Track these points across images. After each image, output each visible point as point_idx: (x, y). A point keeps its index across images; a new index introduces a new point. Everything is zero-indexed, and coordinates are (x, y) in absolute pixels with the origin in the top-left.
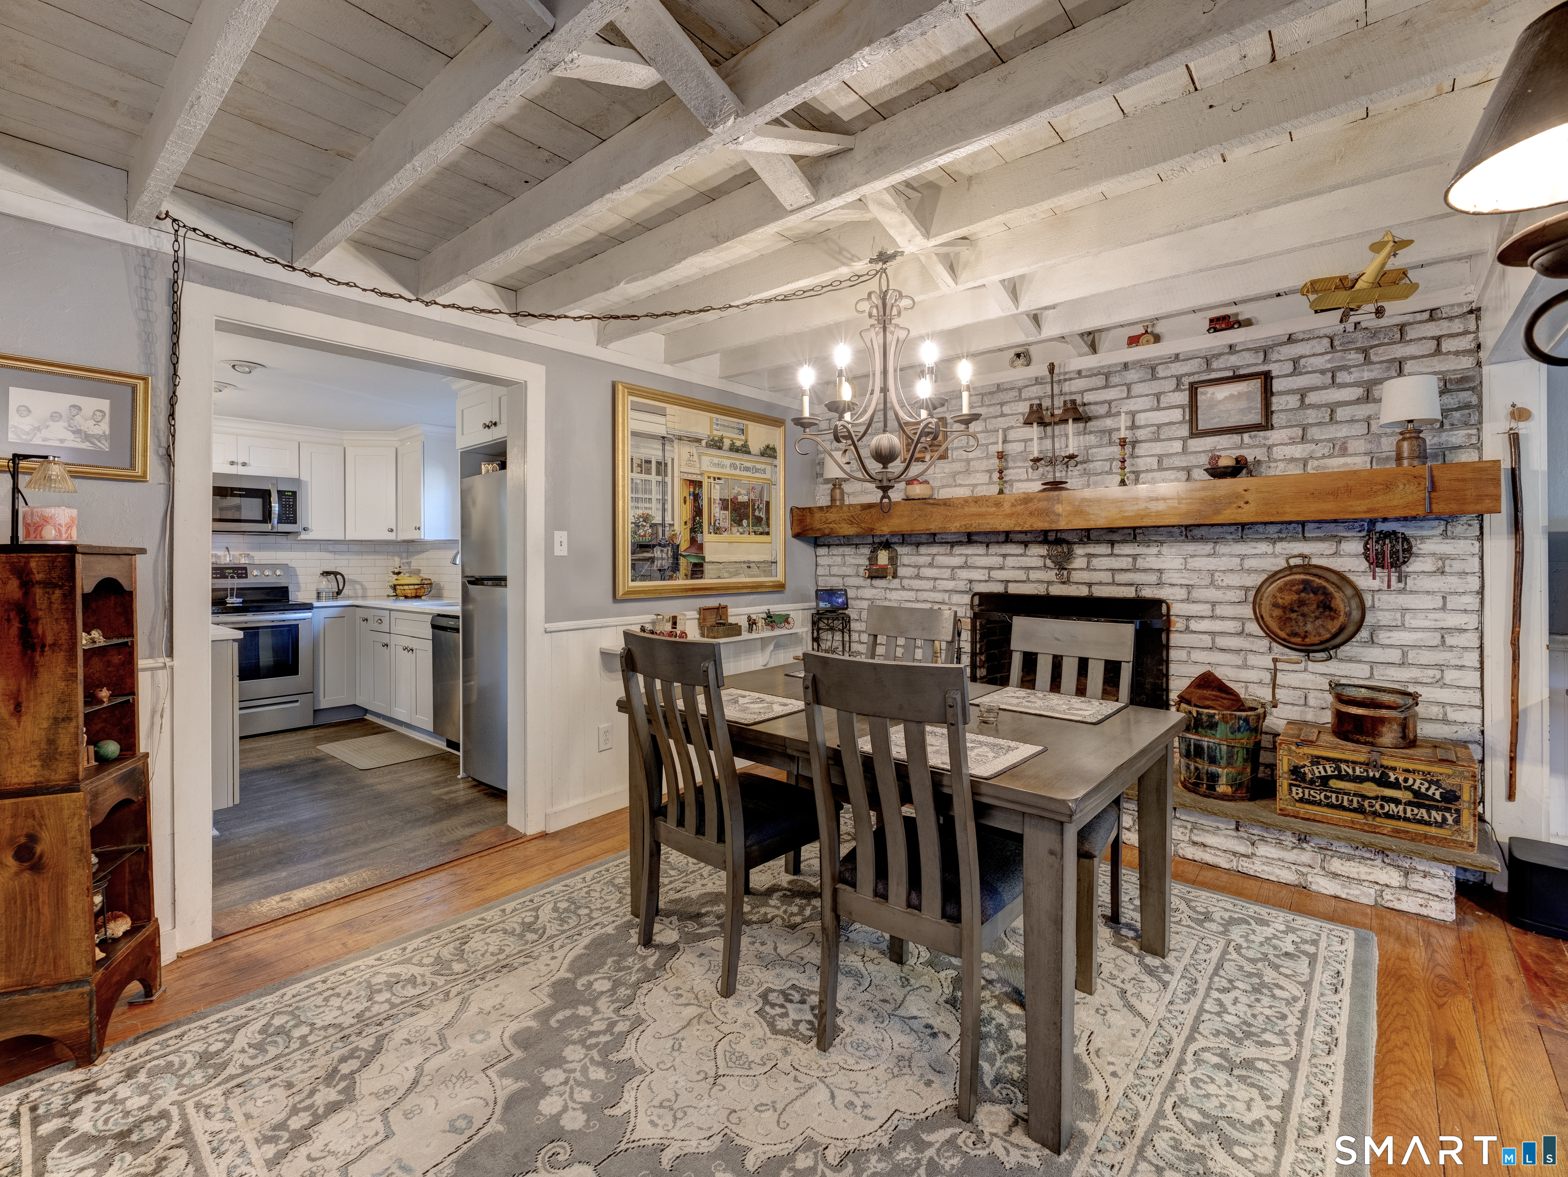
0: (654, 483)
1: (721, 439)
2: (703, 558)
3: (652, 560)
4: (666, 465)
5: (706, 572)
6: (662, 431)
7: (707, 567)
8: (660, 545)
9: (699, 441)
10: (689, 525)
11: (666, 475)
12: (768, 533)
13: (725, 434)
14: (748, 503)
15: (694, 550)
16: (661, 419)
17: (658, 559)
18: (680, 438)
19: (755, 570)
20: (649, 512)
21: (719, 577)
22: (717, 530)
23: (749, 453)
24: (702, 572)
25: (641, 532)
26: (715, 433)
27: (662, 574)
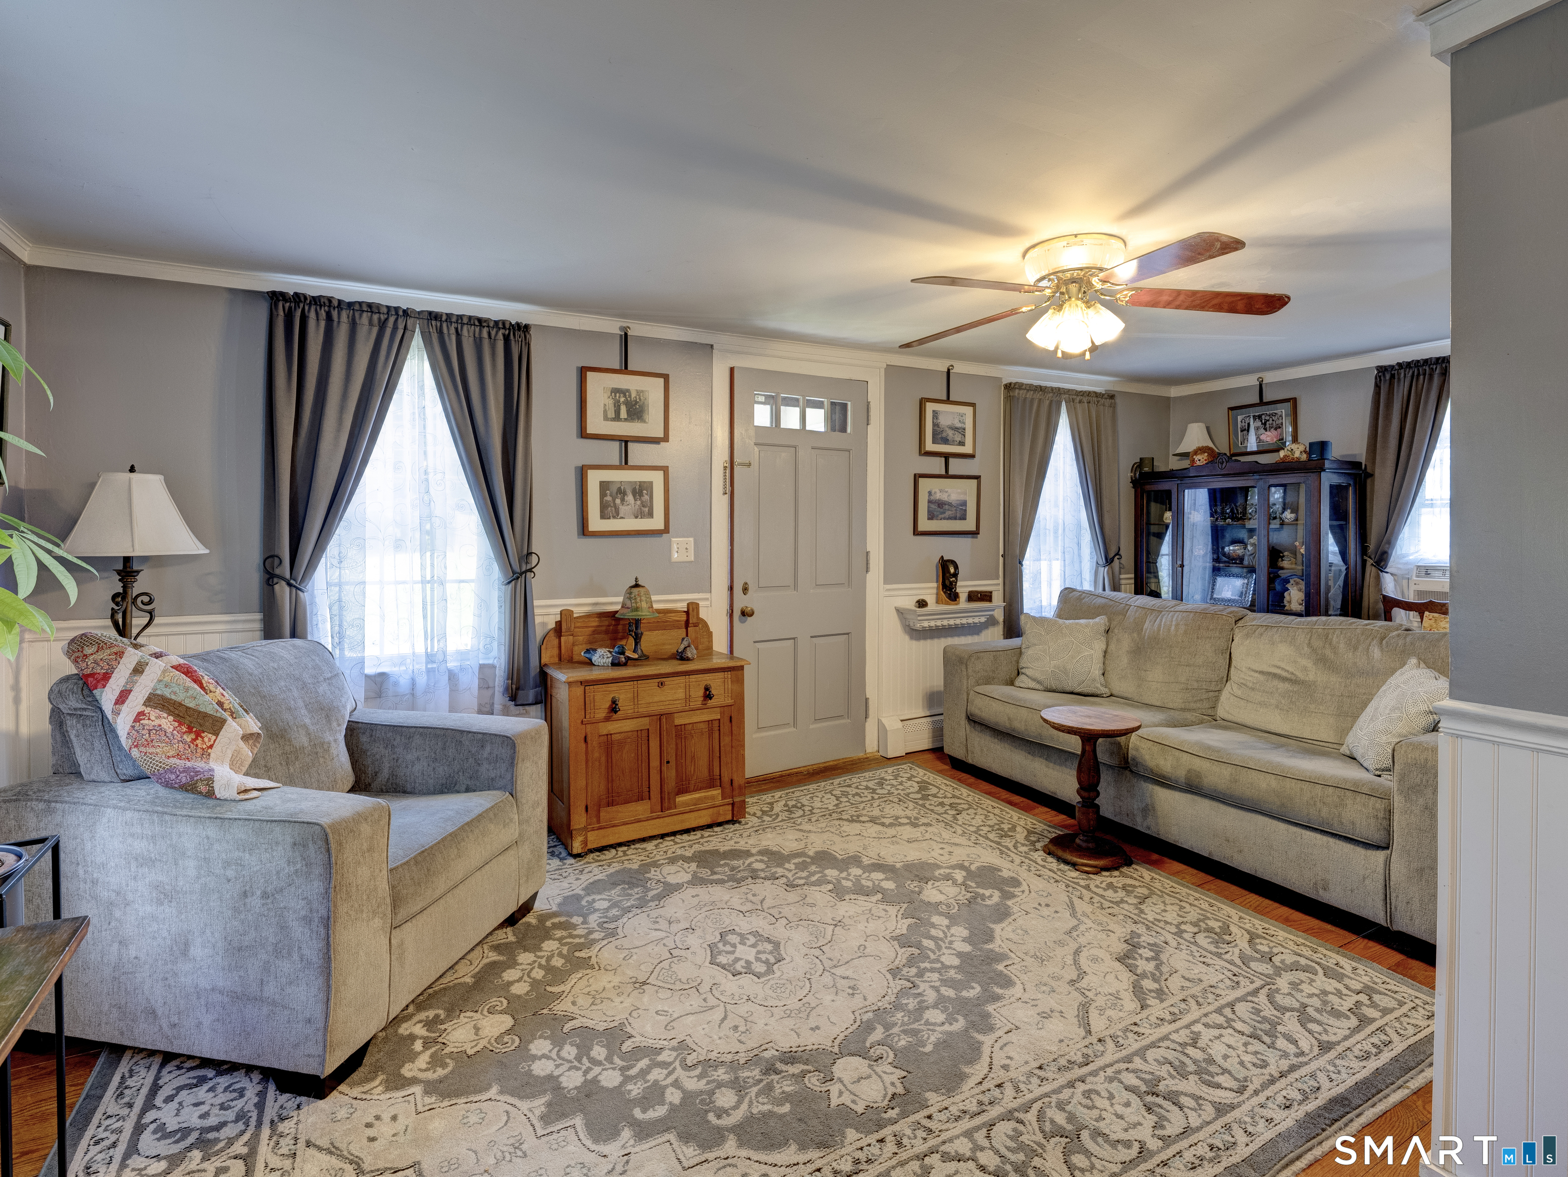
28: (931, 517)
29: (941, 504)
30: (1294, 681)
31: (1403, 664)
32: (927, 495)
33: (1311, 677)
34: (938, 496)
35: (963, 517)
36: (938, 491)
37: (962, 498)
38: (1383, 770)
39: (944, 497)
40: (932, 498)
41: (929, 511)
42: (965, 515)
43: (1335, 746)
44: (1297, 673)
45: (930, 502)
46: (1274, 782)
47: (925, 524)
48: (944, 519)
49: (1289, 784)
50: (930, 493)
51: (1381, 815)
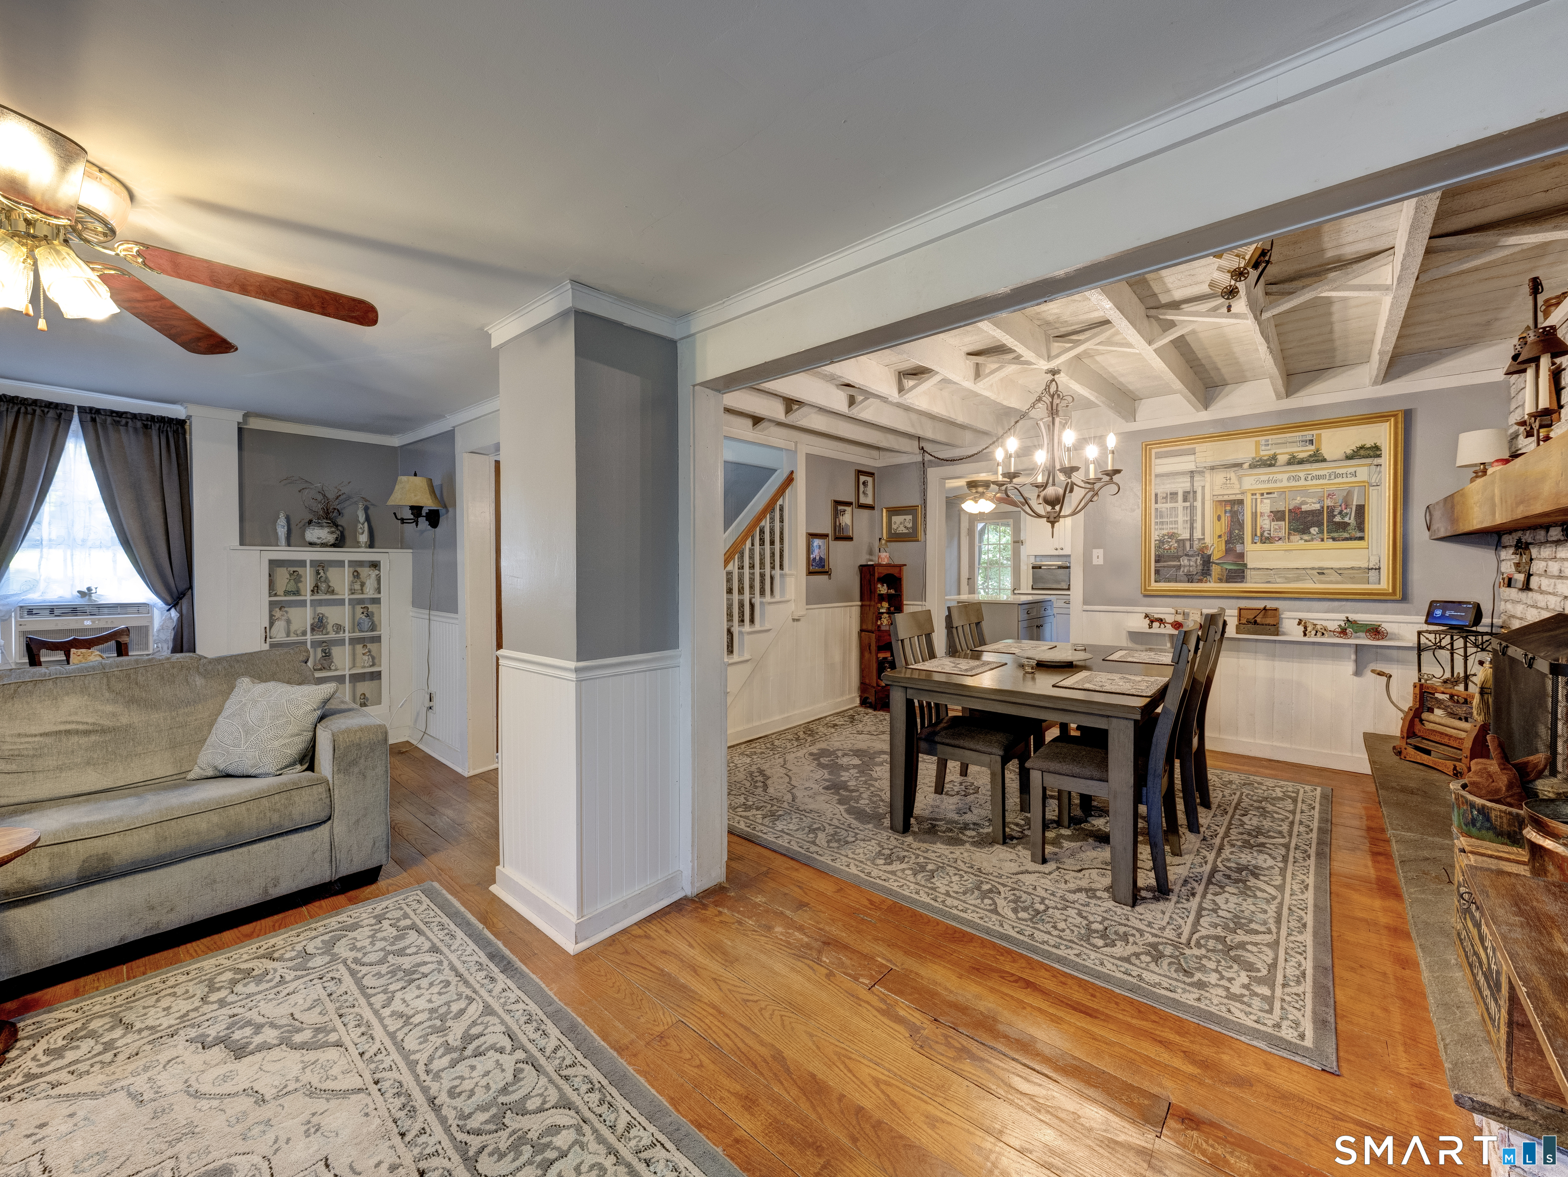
0: (1180, 510)
1: (1274, 457)
2: (1245, 565)
3: (1179, 567)
4: (1195, 492)
5: (1248, 578)
6: (1192, 467)
7: (1248, 573)
8: (1186, 555)
9: (1239, 465)
10: (1224, 538)
11: (1195, 499)
12: (1362, 538)
13: (1278, 451)
14: (1320, 512)
15: (1231, 559)
16: (1192, 458)
17: (1185, 566)
18: (1212, 468)
19: (1335, 577)
20: (1176, 531)
21: (1269, 582)
22: (1266, 539)
23: (1324, 460)
24: (1243, 577)
25: (1166, 546)
26: (1262, 453)
27: (1190, 579)
30: (103, 731)
31: (232, 688)
33: (124, 720)
38: (281, 769)
43: (182, 776)
44: (101, 722)
46: (215, 818)
49: (231, 811)
51: (324, 796)
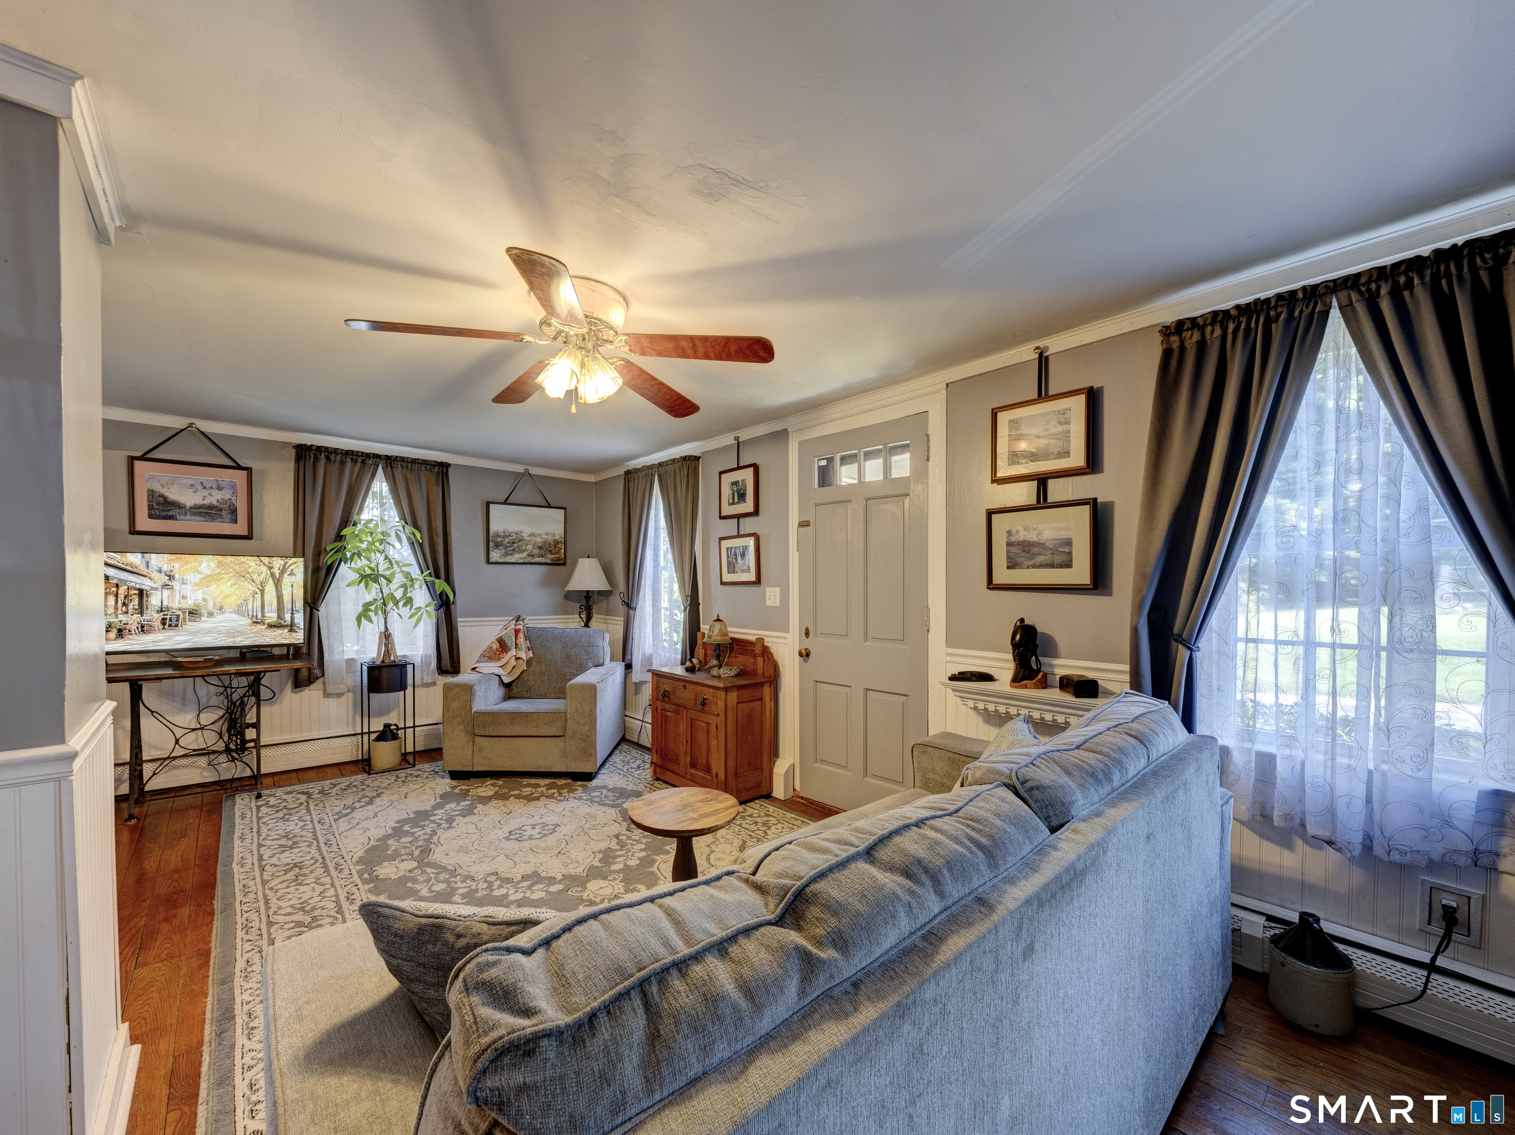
28: (1012, 565)
29: (1027, 547)
32: (1005, 535)
34: (1022, 536)
35: (1067, 564)
36: (1021, 529)
37: (1063, 534)
39: (1032, 537)
40: (1013, 539)
41: (1008, 557)
42: (1071, 561)
45: (1009, 544)
47: (1002, 575)
48: (1034, 566)
50: (1009, 533)
